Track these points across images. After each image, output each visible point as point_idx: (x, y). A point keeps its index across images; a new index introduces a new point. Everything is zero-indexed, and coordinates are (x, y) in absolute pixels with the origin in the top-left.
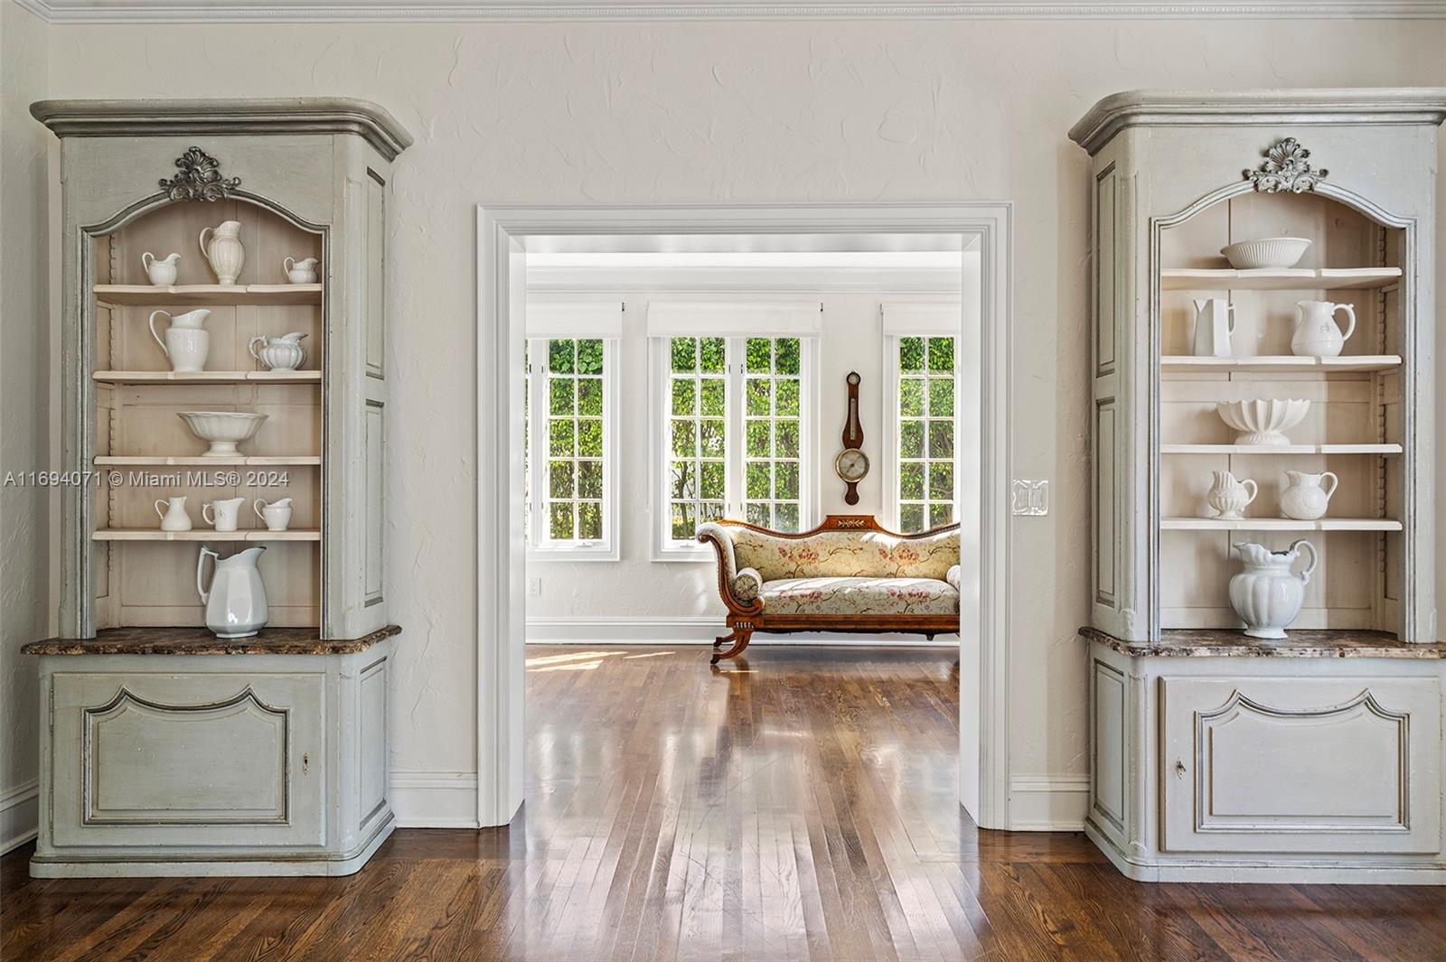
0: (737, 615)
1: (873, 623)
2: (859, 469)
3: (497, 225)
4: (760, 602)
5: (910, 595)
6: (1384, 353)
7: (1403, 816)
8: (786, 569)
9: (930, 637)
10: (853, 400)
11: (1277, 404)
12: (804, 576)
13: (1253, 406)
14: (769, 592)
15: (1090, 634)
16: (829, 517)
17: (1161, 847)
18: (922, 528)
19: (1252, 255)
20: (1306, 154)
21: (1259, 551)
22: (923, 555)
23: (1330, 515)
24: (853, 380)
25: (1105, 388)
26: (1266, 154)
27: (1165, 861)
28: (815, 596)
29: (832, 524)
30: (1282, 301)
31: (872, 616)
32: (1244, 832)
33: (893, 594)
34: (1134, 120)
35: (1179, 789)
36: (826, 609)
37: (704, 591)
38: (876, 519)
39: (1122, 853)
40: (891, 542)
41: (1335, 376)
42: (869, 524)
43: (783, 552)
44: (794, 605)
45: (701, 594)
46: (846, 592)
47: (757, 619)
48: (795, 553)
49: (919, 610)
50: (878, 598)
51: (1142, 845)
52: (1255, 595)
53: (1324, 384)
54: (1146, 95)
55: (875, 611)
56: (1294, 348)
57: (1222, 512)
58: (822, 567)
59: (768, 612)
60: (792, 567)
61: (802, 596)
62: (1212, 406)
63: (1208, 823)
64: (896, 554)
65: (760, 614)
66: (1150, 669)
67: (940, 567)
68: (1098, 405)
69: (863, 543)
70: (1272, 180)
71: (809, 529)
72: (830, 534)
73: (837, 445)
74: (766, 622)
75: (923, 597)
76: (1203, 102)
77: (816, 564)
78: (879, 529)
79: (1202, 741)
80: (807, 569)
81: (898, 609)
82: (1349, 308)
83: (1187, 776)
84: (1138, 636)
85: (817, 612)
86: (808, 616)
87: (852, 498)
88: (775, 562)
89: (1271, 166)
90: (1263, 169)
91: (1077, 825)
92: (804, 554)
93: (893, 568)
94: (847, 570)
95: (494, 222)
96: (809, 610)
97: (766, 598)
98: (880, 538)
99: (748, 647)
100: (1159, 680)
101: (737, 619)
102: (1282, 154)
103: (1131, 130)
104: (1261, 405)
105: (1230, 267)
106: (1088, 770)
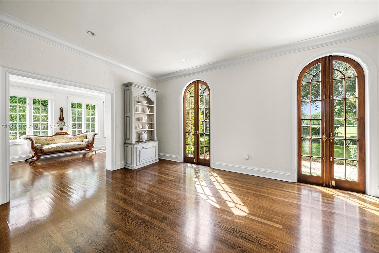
0: (37, 153)
1: (70, 150)
2: (63, 124)
3: (6, 71)
4: (43, 150)
5: (78, 144)
6: (151, 113)
7: (155, 156)
8: (47, 143)
9: (81, 151)
10: (62, 112)
11: (145, 118)
12: (52, 144)
13: (143, 118)
14: (45, 148)
15: (125, 143)
16: (57, 133)
17: (136, 165)
18: (76, 134)
19: (142, 102)
20: (147, 93)
21: (143, 132)
22: (78, 138)
23: (148, 129)
24: (62, 109)
25: (127, 115)
26: (144, 92)
27: (137, 166)
28: (57, 147)
29: (57, 134)
30: (143, 107)
31: (70, 149)
32: (144, 161)
33: (74, 145)
34: (132, 85)
35: (138, 158)
36: (60, 149)
37: (21, 150)
38: (67, 133)
39: (132, 167)
40: (71, 136)
41: (148, 115)
42: (66, 134)
43: (46, 140)
44: (52, 149)
45: (20, 151)
46: (64, 145)
47: (43, 153)
48: (49, 140)
49: (79, 147)
50: (71, 146)
51: (134, 165)
52: (143, 137)
53: (146, 116)
54: (134, 83)
55: (71, 148)
56: (145, 112)
57: (139, 129)
58: (56, 142)
59: (45, 151)
60: (49, 142)
61: (54, 147)
62: (137, 117)
63: (141, 161)
64: (72, 138)
65: (43, 152)
66: (135, 146)
67: (81, 140)
68: (126, 117)
69: (65, 137)
70: (145, 95)
71: (51, 136)
72: (57, 136)
73: (58, 120)
74: (45, 153)
75: (80, 145)
76: (139, 85)
77: (55, 141)
78: (68, 134)
79: (140, 153)
80: (52, 142)
81: (76, 147)
82: (149, 108)
83: (139, 157)
84: (133, 143)
85: (58, 150)
86: (56, 151)
87: (61, 129)
88: (44, 142)
89: (144, 93)
90: (144, 94)
91: (124, 167)
92: (51, 140)
93: (72, 140)
94: (62, 142)
95: (5, 71)
96: (56, 150)
97: (45, 149)
98: (68, 136)
99: (40, 159)
100: (136, 147)
101: (37, 154)
102: (145, 93)
103: (132, 86)
104: (144, 118)
105: (139, 103)
106: (125, 160)
